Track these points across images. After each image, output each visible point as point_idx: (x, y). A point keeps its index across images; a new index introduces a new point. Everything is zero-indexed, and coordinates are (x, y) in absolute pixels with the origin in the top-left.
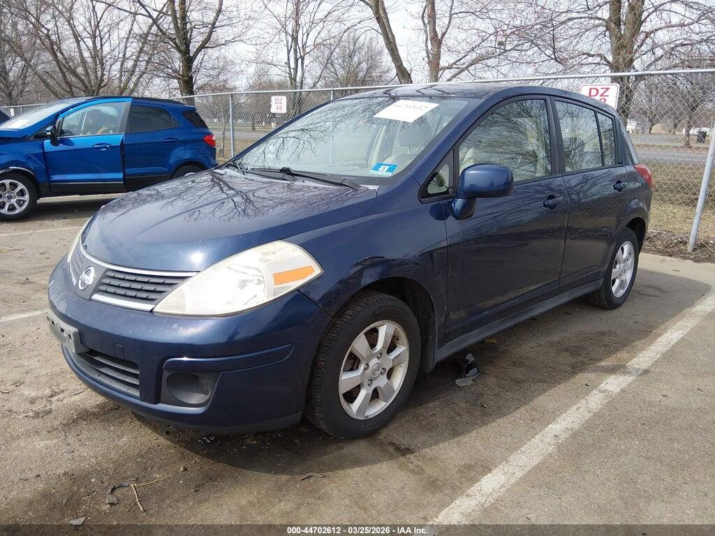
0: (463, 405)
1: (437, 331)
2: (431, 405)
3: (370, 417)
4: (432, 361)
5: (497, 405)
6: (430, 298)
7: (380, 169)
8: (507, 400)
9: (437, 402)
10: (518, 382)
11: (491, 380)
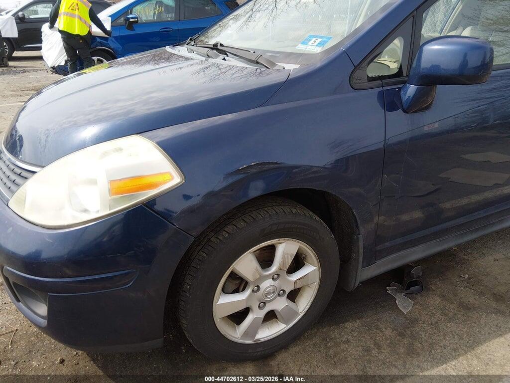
0: (388, 332)
1: (361, 251)
2: (349, 325)
3: (262, 340)
4: (354, 281)
5: (430, 341)
6: (353, 212)
7: (310, 43)
8: (445, 335)
9: (357, 323)
10: (467, 308)
11: (434, 301)
